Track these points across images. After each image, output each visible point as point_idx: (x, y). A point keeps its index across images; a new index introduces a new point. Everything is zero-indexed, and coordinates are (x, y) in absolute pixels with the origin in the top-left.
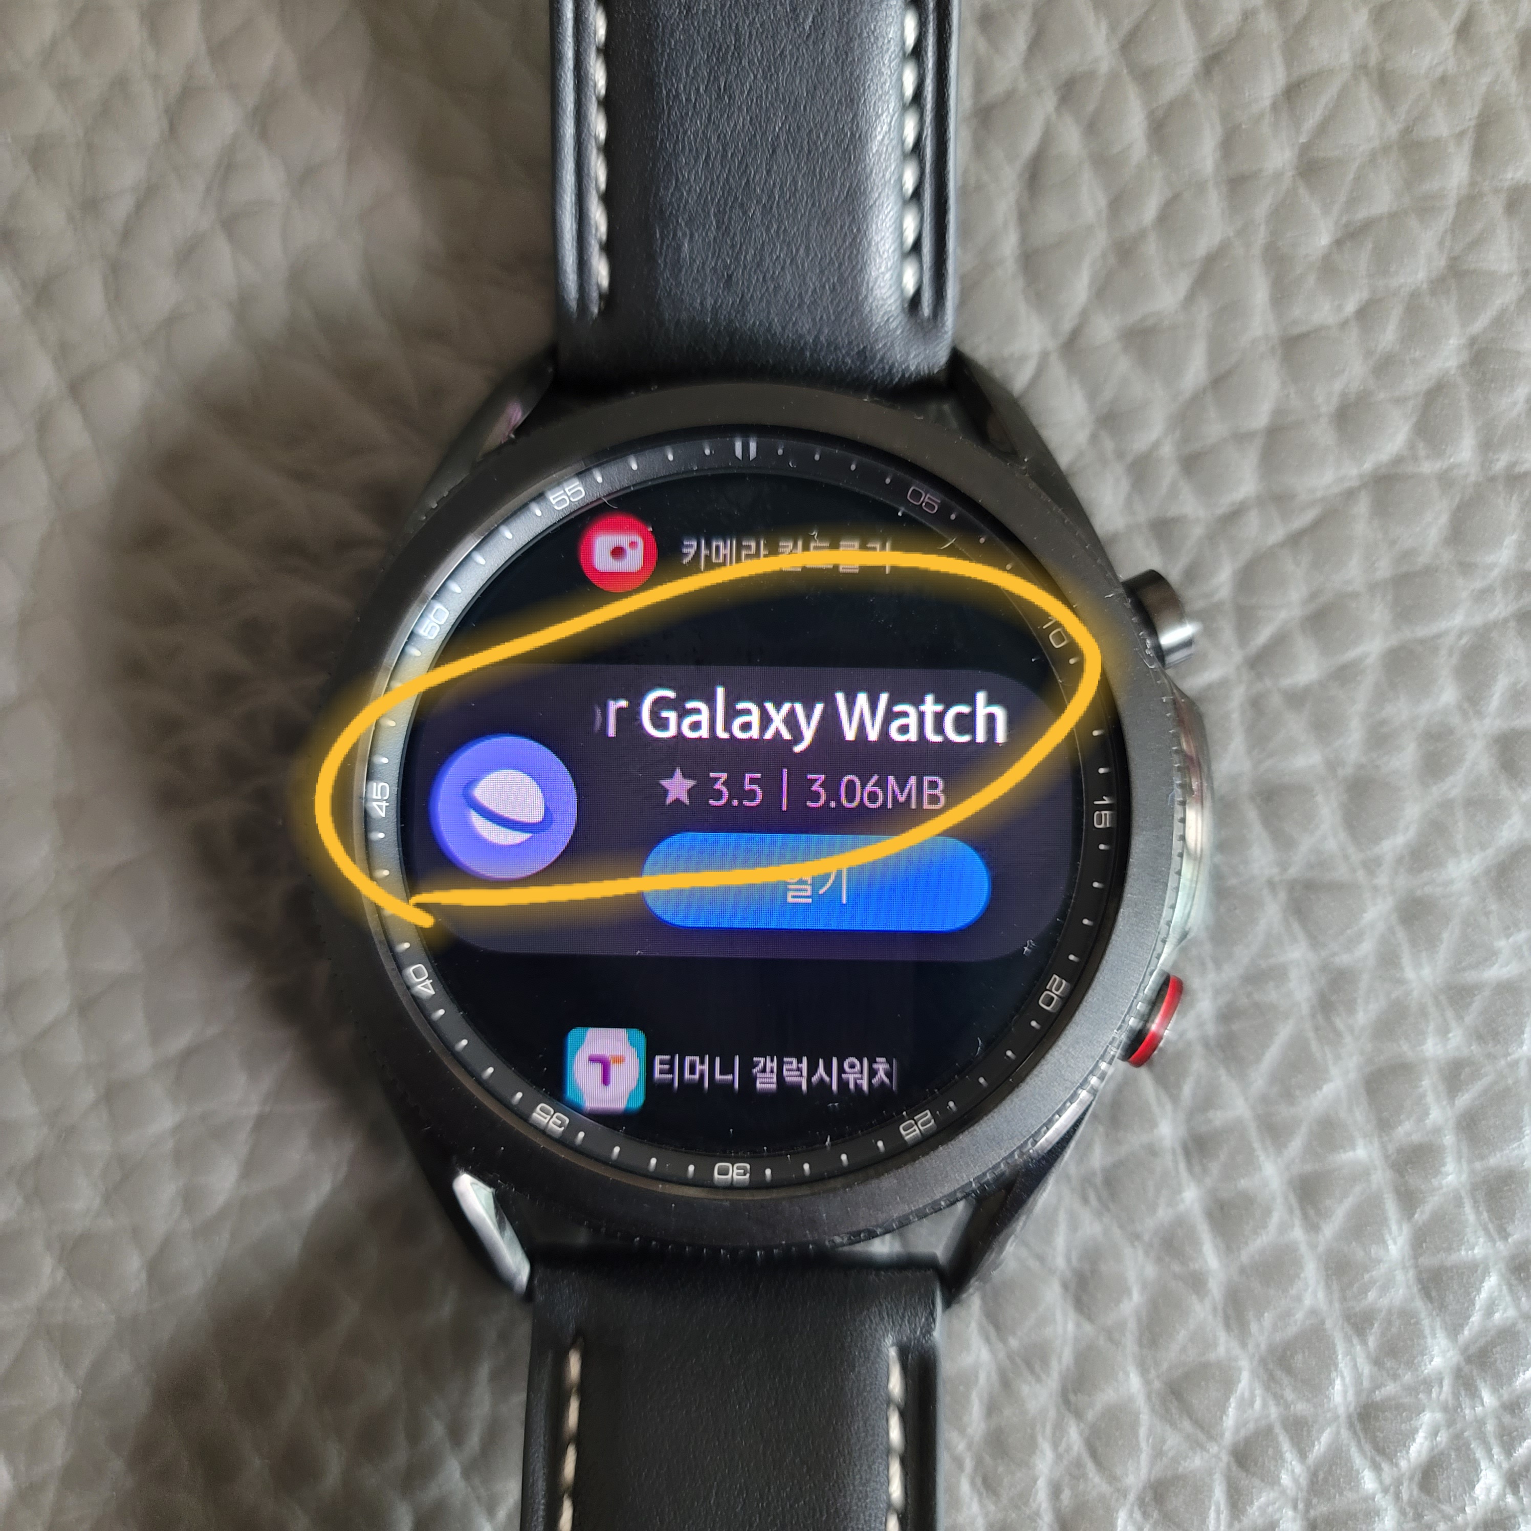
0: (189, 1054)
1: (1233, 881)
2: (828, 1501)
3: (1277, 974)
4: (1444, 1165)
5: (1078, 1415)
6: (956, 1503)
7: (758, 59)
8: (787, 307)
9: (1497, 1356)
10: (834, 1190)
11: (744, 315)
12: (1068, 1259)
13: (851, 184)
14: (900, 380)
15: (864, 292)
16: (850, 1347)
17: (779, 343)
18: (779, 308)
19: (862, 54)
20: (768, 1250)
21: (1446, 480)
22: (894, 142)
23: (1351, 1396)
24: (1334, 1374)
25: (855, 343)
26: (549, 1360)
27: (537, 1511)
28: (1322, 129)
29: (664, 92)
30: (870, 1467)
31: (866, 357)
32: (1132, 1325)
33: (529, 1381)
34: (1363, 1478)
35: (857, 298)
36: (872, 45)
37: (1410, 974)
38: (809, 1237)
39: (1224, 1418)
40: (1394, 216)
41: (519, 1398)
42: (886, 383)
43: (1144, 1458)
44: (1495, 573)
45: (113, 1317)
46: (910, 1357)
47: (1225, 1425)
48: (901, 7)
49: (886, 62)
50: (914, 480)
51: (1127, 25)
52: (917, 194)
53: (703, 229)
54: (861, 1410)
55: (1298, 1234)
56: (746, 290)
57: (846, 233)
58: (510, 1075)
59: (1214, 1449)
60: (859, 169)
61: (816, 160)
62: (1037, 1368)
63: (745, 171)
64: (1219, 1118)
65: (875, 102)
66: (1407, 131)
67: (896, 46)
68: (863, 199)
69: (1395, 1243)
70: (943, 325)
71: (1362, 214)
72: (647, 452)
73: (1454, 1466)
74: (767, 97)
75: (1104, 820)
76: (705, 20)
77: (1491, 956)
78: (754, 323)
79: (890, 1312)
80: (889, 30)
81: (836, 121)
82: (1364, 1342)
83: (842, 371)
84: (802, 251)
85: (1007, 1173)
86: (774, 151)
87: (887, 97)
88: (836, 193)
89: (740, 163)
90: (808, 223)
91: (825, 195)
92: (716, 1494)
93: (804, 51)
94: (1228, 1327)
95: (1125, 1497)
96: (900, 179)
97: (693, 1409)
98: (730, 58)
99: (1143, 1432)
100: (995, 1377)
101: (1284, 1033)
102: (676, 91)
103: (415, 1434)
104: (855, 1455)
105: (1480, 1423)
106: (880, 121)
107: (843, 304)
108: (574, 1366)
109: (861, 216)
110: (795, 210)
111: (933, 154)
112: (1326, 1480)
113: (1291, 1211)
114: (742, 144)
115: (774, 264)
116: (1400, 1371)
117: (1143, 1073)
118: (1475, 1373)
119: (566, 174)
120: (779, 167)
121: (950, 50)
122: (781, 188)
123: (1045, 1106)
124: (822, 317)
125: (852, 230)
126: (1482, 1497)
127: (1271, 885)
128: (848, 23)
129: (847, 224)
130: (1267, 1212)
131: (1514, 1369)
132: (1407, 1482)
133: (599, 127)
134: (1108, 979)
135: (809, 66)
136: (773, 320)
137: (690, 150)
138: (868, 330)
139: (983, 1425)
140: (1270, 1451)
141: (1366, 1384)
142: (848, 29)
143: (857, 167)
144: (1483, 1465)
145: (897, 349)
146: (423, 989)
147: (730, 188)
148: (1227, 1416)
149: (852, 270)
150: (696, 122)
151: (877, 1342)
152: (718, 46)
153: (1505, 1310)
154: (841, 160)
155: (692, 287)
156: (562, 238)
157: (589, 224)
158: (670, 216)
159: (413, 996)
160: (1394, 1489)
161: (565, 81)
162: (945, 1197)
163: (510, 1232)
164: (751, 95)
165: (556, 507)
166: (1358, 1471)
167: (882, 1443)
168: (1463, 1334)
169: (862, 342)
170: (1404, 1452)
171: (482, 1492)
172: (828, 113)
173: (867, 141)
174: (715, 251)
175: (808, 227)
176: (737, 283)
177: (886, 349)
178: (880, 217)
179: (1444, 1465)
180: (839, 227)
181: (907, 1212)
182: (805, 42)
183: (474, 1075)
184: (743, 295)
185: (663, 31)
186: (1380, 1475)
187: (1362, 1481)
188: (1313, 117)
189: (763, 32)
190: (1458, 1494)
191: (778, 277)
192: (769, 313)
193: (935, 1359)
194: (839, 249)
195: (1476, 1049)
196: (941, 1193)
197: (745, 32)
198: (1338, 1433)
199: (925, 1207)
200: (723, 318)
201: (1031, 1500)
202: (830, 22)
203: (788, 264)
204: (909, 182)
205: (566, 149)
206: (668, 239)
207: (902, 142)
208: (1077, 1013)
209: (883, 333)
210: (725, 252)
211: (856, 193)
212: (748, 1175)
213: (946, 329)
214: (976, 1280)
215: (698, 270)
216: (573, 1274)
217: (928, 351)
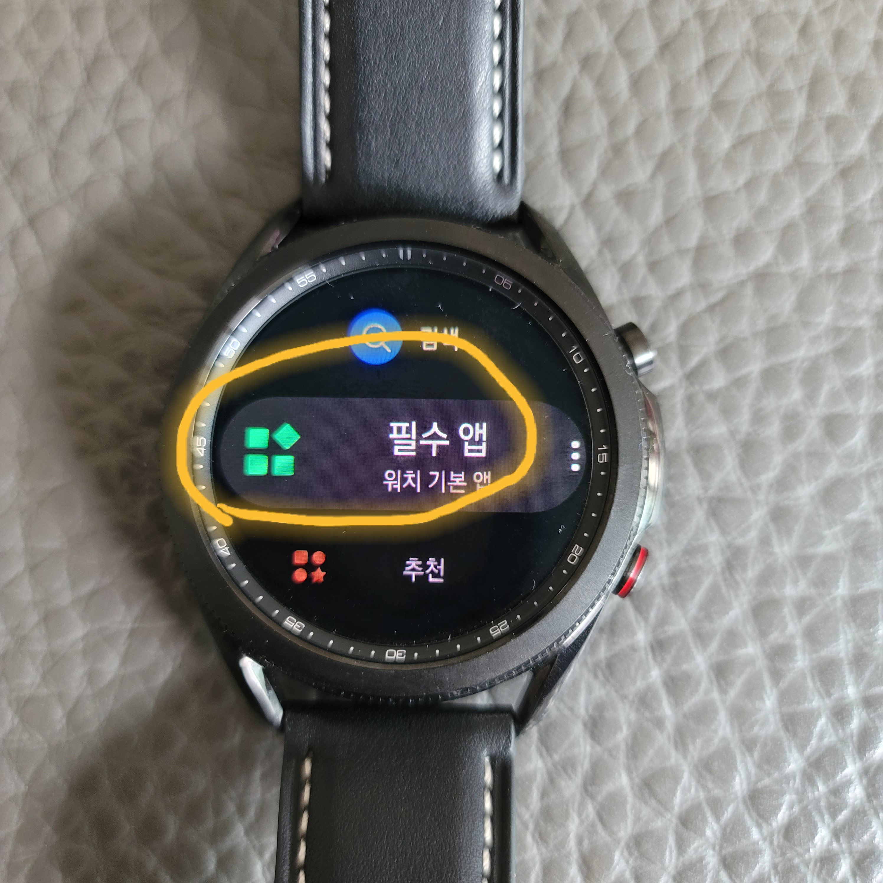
0: (92, 594)
1: (677, 498)
2: (450, 841)
3: (703, 549)
4: (796, 655)
5: (593, 798)
6: (523, 848)
7: (413, 41)
8: (429, 178)
9: (826, 763)
10: (452, 665)
11: (405, 182)
12: (587, 710)
13: (464, 110)
14: (492, 218)
15: (472, 169)
16: (462, 756)
17: (425, 198)
18: (425, 179)
19: (470, 39)
20: (416, 699)
21: (794, 276)
22: (489, 87)
23: (745, 786)
24: (735, 773)
25: (467, 198)
26: (293, 764)
27: (286, 848)
28: (725, 84)
29: (362, 59)
30: (473, 823)
31: (473, 206)
32: (623, 747)
33: (282, 775)
34: (752, 832)
35: (468, 173)
36: (476, 34)
37: (777, 549)
38: (439, 691)
39: (674, 798)
40: (765, 133)
41: (276, 790)
42: (484, 220)
43: (630, 821)
44: (821, 328)
45: (46, 745)
46: (497, 762)
47: (674, 802)
48: (491, 13)
49: (484, 43)
50: (499, 272)
51: (618, 27)
52: (501, 115)
53: (383, 135)
54: (469, 791)
55: (715, 695)
56: (407, 169)
57: (462, 137)
58: (272, 600)
59: (669, 816)
60: (469, 101)
61: (445, 96)
62: (570, 771)
63: (406, 103)
64: (670, 630)
65: (478, 65)
66: (771, 86)
67: (489, 34)
68: (471, 118)
69: (769, 699)
70: (516, 188)
71: (746, 131)
72: (351, 255)
73: (803, 825)
74: (418, 62)
75: (603, 458)
76: (384, 20)
77: (821, 539)
78: (411, 187)
79: (485, 737)
80: (485, 25)
81: (456, 75)
82: (752, 756)
83: (459, 214)
84: (437, 147)
85: (549, 656)
86: (422, 91)
87: (484, 62)
88: (456, 115)
89: (403, 98)
90: (441, 131)
91: (450, 116)
92: (387, 837)
93: (439, 36)
94: (676, 747)
95: (619, 843)
96: (491, 108)
97: (374, 791)
98: (398, 41)
99: (629, 807)
100: (546, 776)
101: (707, 583)
102: (368, 58)
103: (218, 810)
104: (465, 816)
105: (817, 801)
106: (480, 76)
107: (460, 177)
108: (307, 767)
109: (470, 128)
110: (434, 124)
111: (510, 94)
112: (731, 833)
113: (711, 682)
114: (405, 88)
115: (422, 154)
116: (772, 771)
117: (627, 602)
118: (814, 773)
119: (308, 104)
120: (425, 100)
121: (518, 37)
122: (426, 111)
123: (570, 617)
124: (448, 184)
125: (465, 135)
126: (819, 844)
127: (699, 500)
128: (463, 22)
129: (462, 132)
130: (698, 683)
131: (836, 770)
132: (777, 834)
133: (326, 78)
134: (605, 546)
135: (441, 44)
136: (421, 185)
137: (376, 91)
138: (474, 191)
139: (539, 804)
140: (700, 817)
141: (753, 778)
142: (462, 25)
143: (468, 101)
144: (820, 824)
145: (490, 201)
146: (224, 552)
147: (398, 112)
148: (676, 797)
149: (465, 158)
150: (379, 76)
151: (478, 753)
152: (391, 33)
153: (830, 737)
154: (459, 96)
155: (377, 166)
156: (305, 139)
157: (320, 131)
158: (365, 127)
159: (218, 556)
160: (769, 839)
161: (307, 53)
162: (514, 668)
163: (272, 692)
164: (410, 61)
165: (300, 286)
166: (749, 828)
167: (480, 810)
168: (807, 750)
169: (471, 198)
170: (775, 817)
171: (256, 843)
172: (452, 71)
173: (473, 86)
174: (390, 147)
175: (441, 133)
176: (402, 164)
177: (484, 201)
178: (481, 128)
179: (797, 825)
180: (458, 134)
181: (494, 677)
182: (439, 32)
183: (251, 600)
184: (405, 170)
185: (361, 25)
186: (761, 830)
187: (751, 834)
188: (719, 78)
189: (416, 26)
190: (805, 841)
191: (424, 161)
192: (419, 181)
193: (511, 763)
194: (458, 146)
195: (813, 591)
196: (513, 666)
197: (406, 26)
198: (738, 806)
199: (503, 674)
200: (394, 184)
201: (566, 846)
202: (453, 21)
203: (430, 154)
204: (497, 110)
205: (308, 90)
206: (364, 140)
207: (493, 87)
208: (588, 565)
209: (482, 193)
210: (395, 147)
211: (467, 115)
212: (405, 656)
213: (518, 191)
214: (534, 720)
215: (380, 157)
216: (308, 716)
217: (507, 203)
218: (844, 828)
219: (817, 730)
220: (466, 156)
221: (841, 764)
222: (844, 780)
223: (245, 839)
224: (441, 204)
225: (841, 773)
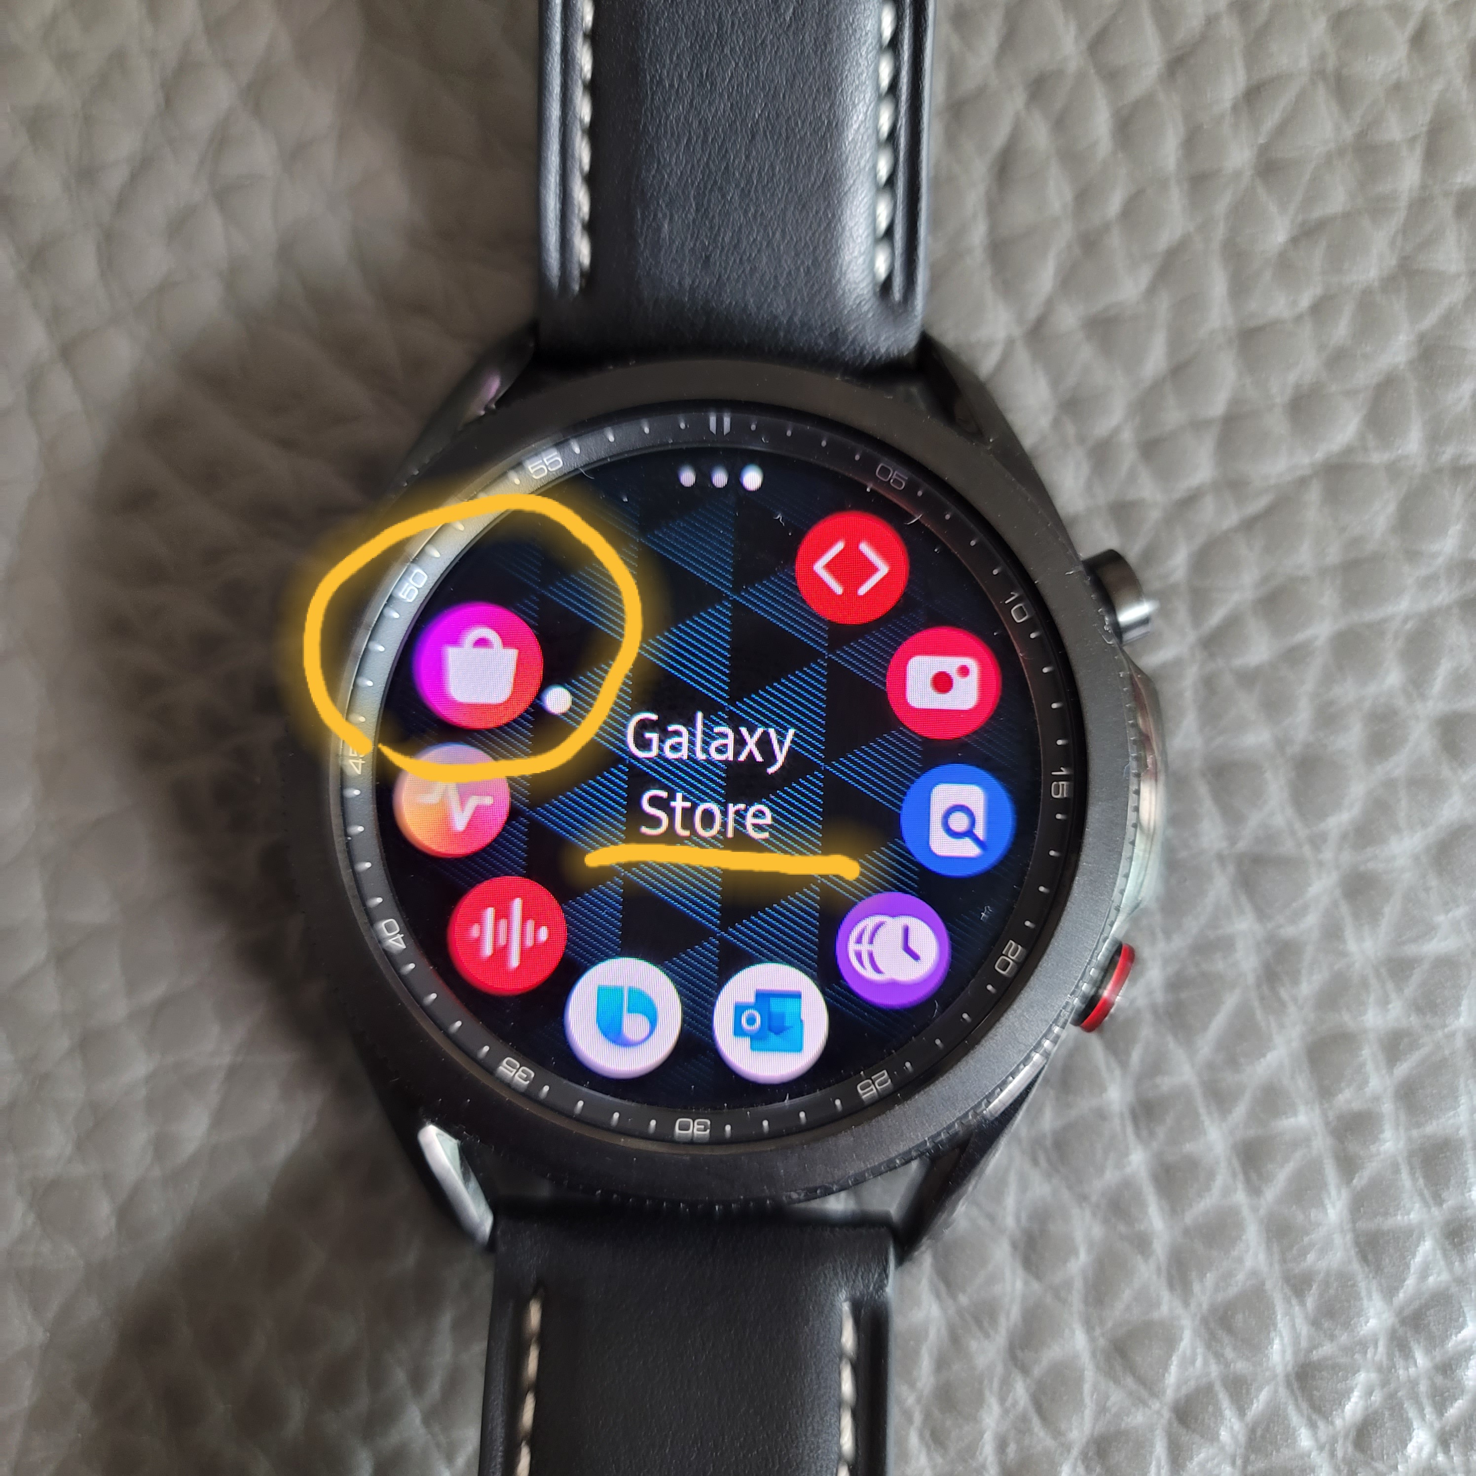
0: (162, 1006)
1: (1184, 854)
2: (781, 1451)
3: (1226, 945)
4: (1382, 1131)
5: (1025, 1370)
6: (904, 1456)
7: (740, 47)
8: (763, 289)
9: (1431, 1318)
10: (791, 1147)
11: (720, 294)
12: (1018, 1219)
13: (827, 171)
14: (870, 361)
15: (837, 275)
16: (804, 1301)
17: (754, 324)
18: (754, 290)
19: (841, 45)
20: (726, 1205)
21: (1394, 470)
22: (870, 131)
23: (1289, 1356)
24: (1273, 1334)
25: (827, 325)
26: (510, 1309)
27: (495, 1457)
28: (1281, 130)
29: (648, 77)
30: (822, 1419)
31: (838, 339)
32: (1078, 1285)
33: (490, 1330)
34: (1300, 1435)
35: (830, 281)
36: (850, 37)
37: (1352, 946)
38: (767, 1192)
39: (1166, 1375)
40: (1348, 216)
41: (479, 1348)
42: (857, 364)
43: (1088, 1413)
44: (1440, 560)
45: (82, 1263)
46: (863, 1312)
47: (1167, 1382)
48: (878, 1)
49: (864, 53)
50: (884, 458)
51: (1095, 26)
52: (891, 181)
53: (683, 211)
54: (814, 1363)
55: (1240, 1197)
56: (723, 271)
57: (821, 218)
58: (478, 1028)
59: (1156, 1405)
60: (835, 156)
61: (793, 147)
62: (986, 1324)
63: (724, 156)
64: (1166, 1083)
65: (852, 92)
66: (1361, 135)
67: (873, 38)
68: (838, 185)
69: (1334, 1207)
70: (913, 310)
71: (1317, 213)
72: (624, 425)
73: (1387, 1425)
74: (747, 85)
75: (1061, 790)
76: (689, 9)
77: (1430, 930)
78: (730, 304)
79: (844, 1268)
80: (866, 22)
81: (814, 109)
82: (1302, 1303)
83: (814, 352)
84: (778, 235)
85: (961, 1133)
86: (753, 137)
87: (864, 88)
88: (813, 179)
89: (720, 148)
90: (785, 207)
91: (802, 181)
92: (672, 1442)
93: (785, 41)
94: (1171, 1286)
95: (1069, 1451)
96: (874, 167)
97: (650, 1360)
98: (712, 46)
99: (1087, 1387)
100: (944, 1332)
101: (1230, 1002)
102: (660, 76)
103: (377, 1381)
104: (808, 1407)
105: (1413, 1384)
106: (856, 110)
107: (816, 287)
108: (535, 1315)
109: (836, 202)
110: (772, 195)
111: (907, 143)
112: (1263, 1437)
113: (1234, 1175)
114: (723, 130)
115: (751, 246)
116: (1337, 1332)
117: (1094, 1040)
118: (1409, 1335)
119: (552, 155)
120: (758, 152)
121: (925, 43)
122: (759, 173)
123: (999, 1068)
124: (796, 299)
125: (827, 215)
126: (1414, 1456)
127: (1221, 858)
128: (827, 16)
129: (823, 209)
130: (1211, 1175)
131: (1447, 1331)
132: (1342, 1439)
133: (584, 110)
134: (1062, 945)
135: (789, 56)
136: (749, 301)
137: (672, 135)
138: (841, 313)
139: (932, 1380)
140: (1211, 1409)
141: (1304, 1344)
142: (827, 21)
143: (833, 155)
144: (1415, 1425)
145: (868, 331)
146: (394, 943)
147: (710, 171)
148: (1170, 1373)
149: (826, 254)
150: (679, 108)
151: (830, 1297)
152: (701, 33)
153: (1439, 1274)
154: (817, 146)
155: (671, 266)
156: (546, 217)
157: (573, 204)
158: (650, 197)
159: (384, 950)
160: (1329, 1447)
161: (552, 65)
162: (900, 1155)
163: (474, 1183)
164: (732, 82)
165: (534, 477)
166: (1295, 1430)
167: (834, 1396)
168: (1398, 1296)
169: (835, 324)
170: (1340, 1411)
171: (442, 1439)
172: (806, 102)
173: (844, 129)
174: (694, 232)
175: (784, 211)
176: (715, 264)
177: (858, 331)
178: (855, 203)
179: (1378, 1424)
180: (814, 213)
181: (863, 1169)
182: (786, 33)
183: (443, 1029)
184: (720, 276)
185: (649, 18)
186: (1316, 1433)
187: (1299, 1439)
188: (1271, 120)
189: (745, 22)
190: (1391, 1452)
191: (754, 259)
192: (745, 294)
193: (887, 1312)
194: (814, 234)
195: (1414, 1021)
196: (896, 1151)
197: (728, 21)
198: (1276, 1391)
199: (880, 1165)
200: (700, 297)
201: (978, 1453)
202: (810, 13)
203: (764, 247)
204: (883, 170)
205: (552, 131)
206: (649, 220)
207: (877, 131)
208: (1032, 978)
209: (854, 317)
210: (704, 234)
211: (831, 179)
212: (708, 1131)
213: (916, 313)
214: (928, 1239)
215: (677, 251)
216: (536, 1225)
217: (897, 335)
218: (1458, 1430)
219: (1417, 1261)
220: (828, 251)
221: (1457, 1320)
222: (1461, 1347)
223: (422, 1431)
224: (782, 334)
225: (1456, 1337)
